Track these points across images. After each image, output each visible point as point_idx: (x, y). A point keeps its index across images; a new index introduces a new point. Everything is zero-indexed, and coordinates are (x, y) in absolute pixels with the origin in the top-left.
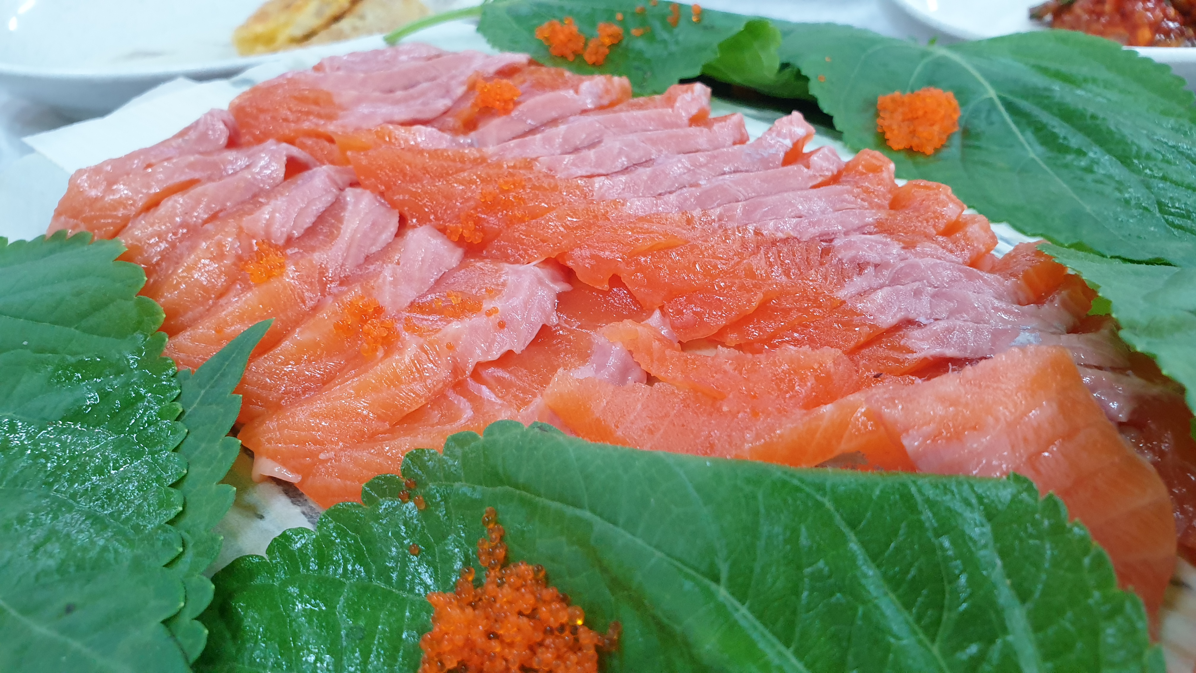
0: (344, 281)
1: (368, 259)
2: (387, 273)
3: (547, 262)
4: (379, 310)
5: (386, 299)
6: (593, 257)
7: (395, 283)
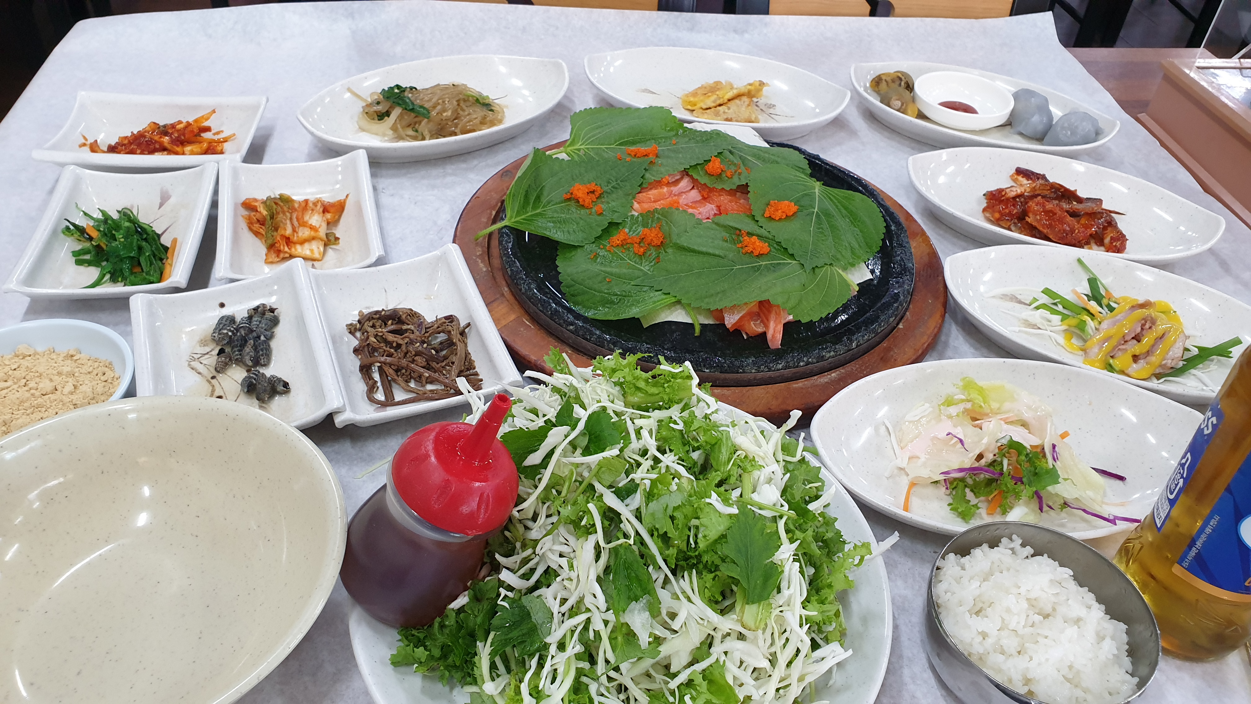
5: (681, 201)
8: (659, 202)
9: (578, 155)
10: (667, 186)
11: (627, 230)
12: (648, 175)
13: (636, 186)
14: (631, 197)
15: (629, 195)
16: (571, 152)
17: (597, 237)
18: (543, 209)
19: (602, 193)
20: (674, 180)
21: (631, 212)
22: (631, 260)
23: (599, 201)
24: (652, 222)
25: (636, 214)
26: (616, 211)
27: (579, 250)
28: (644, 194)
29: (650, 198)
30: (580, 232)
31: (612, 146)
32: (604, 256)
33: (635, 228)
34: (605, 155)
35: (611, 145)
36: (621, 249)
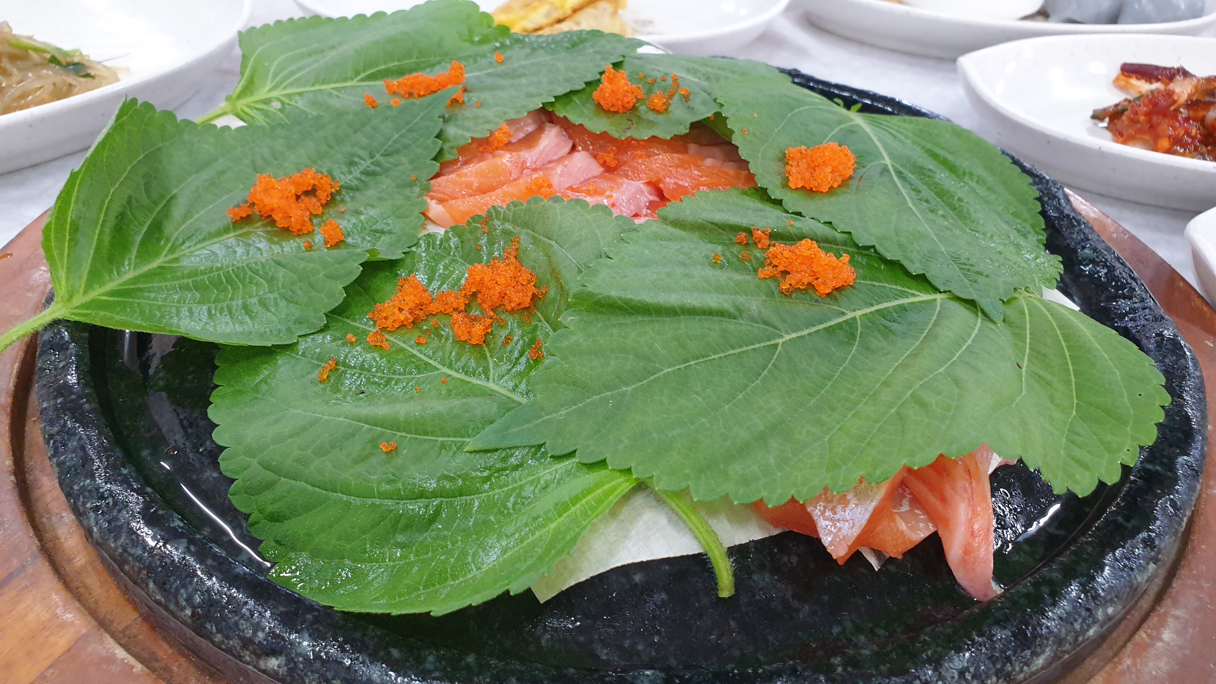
0: (535, 170)
1: (550, 162)
2: (559, 169)
3: (649, 183)
4: (550, 186)
5: (555, 181)
6: (675, 183)
7: (561, 175)
8: (499, 191)
9: (266, 113)
10: (508, 150)
11: (421, 277)
12: (451, 131)
13: (428, 161)
14: (417, 189)
15: (410, 185)
16: (247, 110)
17: (333, 312)
18: (170, 257)
19: (339, 192)
20: (521, 135)
21: (423, 226)
22: (450, 366)
23: (332, 211)
24: (491, 243)
25: (441, 231)
26: (383, 232)
27: (281, 360)
28: (453, 176)
29: (469, 185)
30: (283, 303)
31: (349, 84)
32: (362, 368)
33: (446, 268)
34: (336, 103)
35: (346, 80)
36: (415, 335)
